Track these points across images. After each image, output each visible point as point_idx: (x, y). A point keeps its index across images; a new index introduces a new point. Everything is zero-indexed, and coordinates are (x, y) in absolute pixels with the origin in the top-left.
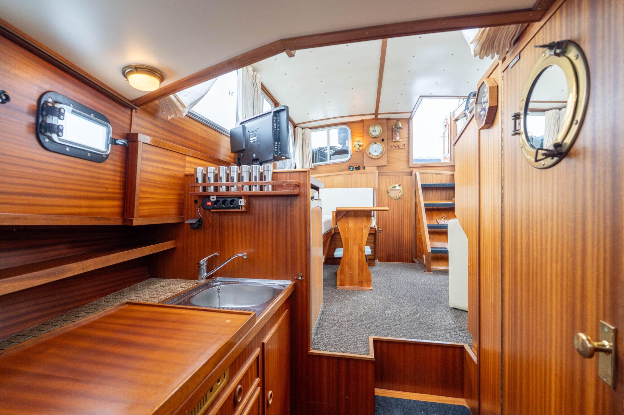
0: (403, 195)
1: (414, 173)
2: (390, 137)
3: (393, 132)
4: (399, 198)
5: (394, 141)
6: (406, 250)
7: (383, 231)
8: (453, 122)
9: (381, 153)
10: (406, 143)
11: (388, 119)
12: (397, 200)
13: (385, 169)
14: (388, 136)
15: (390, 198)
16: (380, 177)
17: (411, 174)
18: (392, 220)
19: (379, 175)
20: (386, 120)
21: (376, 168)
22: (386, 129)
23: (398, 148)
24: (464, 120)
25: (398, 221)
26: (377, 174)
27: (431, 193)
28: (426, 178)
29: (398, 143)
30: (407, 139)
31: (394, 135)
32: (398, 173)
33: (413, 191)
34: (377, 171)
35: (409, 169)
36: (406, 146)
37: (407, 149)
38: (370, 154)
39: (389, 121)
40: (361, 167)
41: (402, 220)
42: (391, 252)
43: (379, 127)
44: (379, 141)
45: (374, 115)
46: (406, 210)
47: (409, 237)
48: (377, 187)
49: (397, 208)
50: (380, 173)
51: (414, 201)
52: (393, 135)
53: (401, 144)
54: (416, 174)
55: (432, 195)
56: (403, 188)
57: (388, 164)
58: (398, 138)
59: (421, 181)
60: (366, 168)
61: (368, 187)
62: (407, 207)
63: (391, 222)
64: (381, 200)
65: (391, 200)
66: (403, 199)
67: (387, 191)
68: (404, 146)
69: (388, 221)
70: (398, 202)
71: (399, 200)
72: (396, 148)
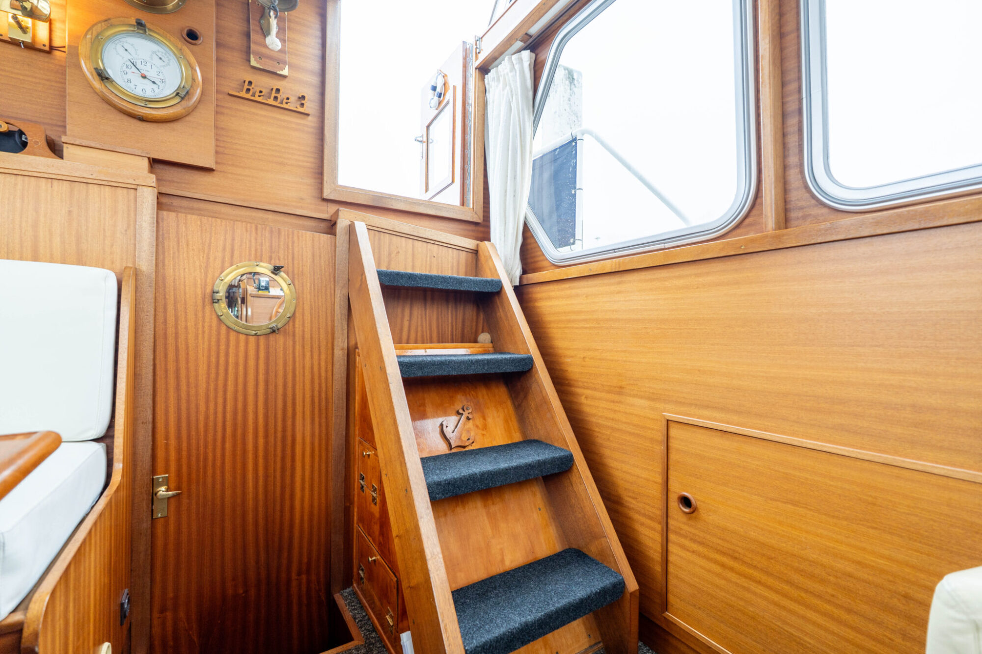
0: (293, 317)
1: (342, 223)
2: (236, 40)
3: (247, 19)
4: (273, 331)
5: (253, 63)
6: (305, 560)
7: (185, 501)
8: (472, 72)
9: (178, 94)
10: (311, 95)
12: (262, 340)
13: (200, 186)
14: (219, 28)
15: (224, 330)
16: (169, 217)
17: (330, 226)
18: (234, 435)
19: (160, 206)
23: (271, 101)
24: (521, 60)
25: (266, 436)
26: (148, 198)
27: (407, 312)
28: (390, 254)
29: (276, 84)
30: (315, 80)
31: (253, 36)
32: (270, 215)
33: (337, 300)
34: (152, 179)
35: (324, 206)
36: (310, 106)
37: (311, 122)
38: (103, 76)
40: (35, 138)
41: (284, 430)
42: (230, 592)
46: (308, 382)
47: (316, 504)
48: (146, 264)
49: (261, 377)
50: (173, 199)
51: (341, 344)
52: (248, 35)
53: (290, 90)
54: (351, 229)
55: (410, 320)
56: (293, 282)
57: (217, 163)
58: (273, 43)
59: (378, 263)
60: (67, 150)
61: (80, 261)
62: (312, 368)
63: (228, 445)
64: (176, 338)
65: (233, 335)
66: (294, 335)
67: (208, 290)
68: (302, 105)
69: (215, 440)
70: (267, 347)
71: (272, 337)
72: (260, 99)
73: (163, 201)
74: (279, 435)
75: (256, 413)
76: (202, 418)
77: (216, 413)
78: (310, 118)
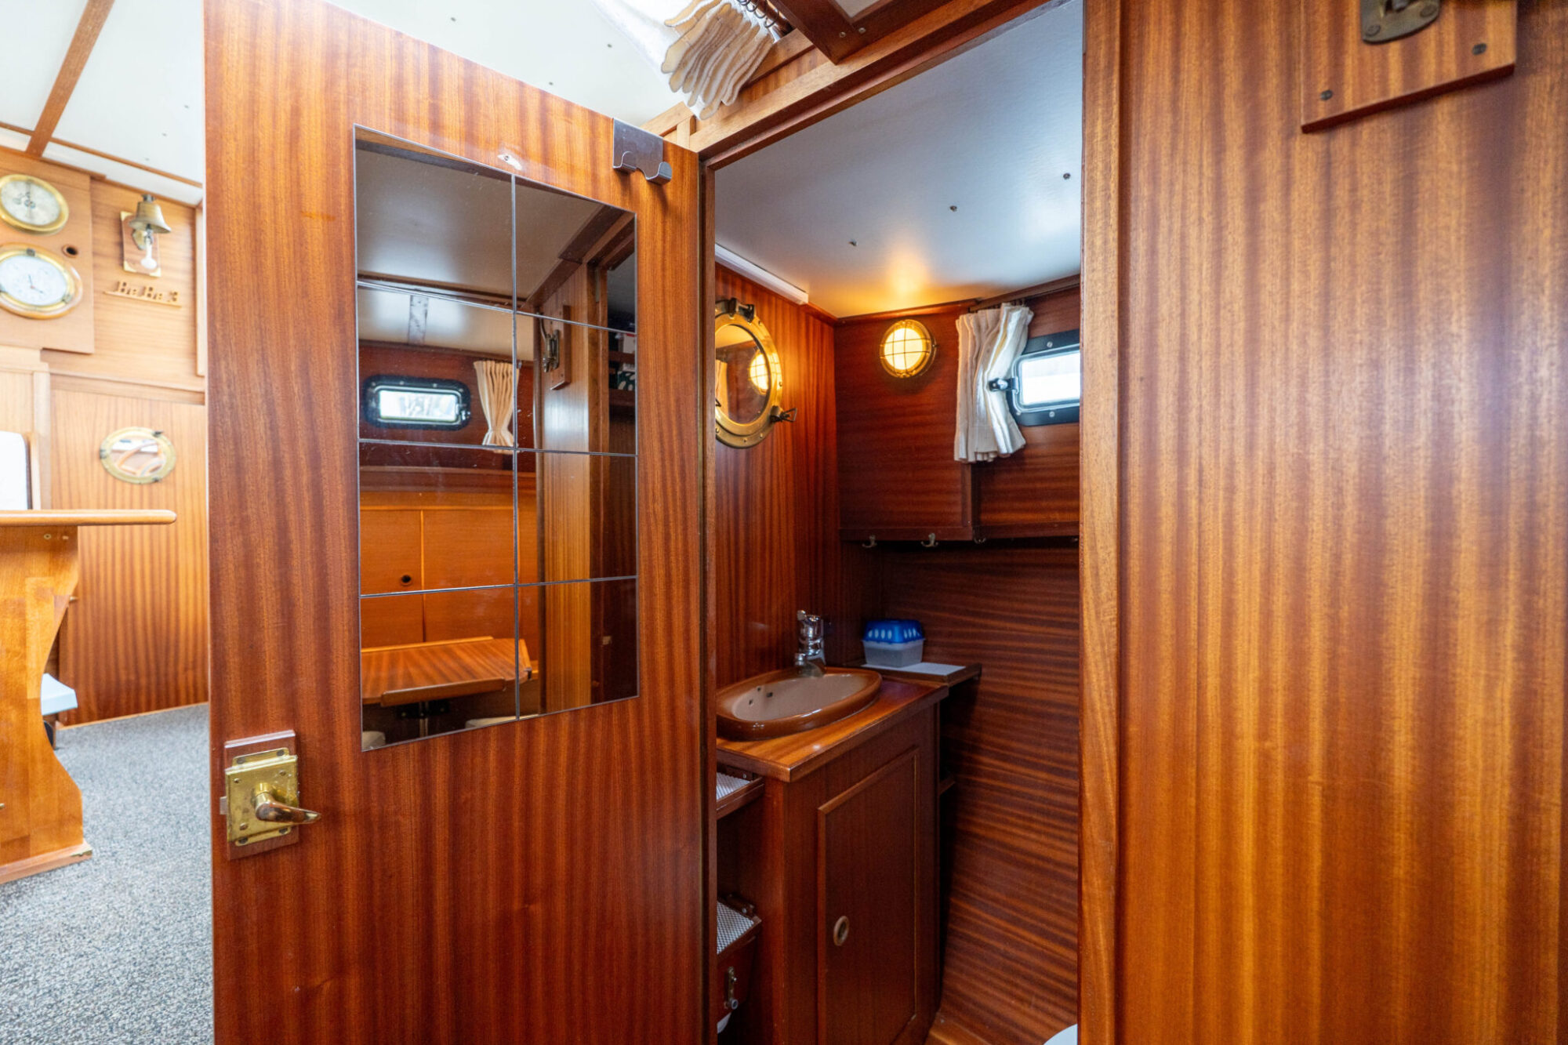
0: (173, 471)
2: (110, 249)
3: (121, 233)
4: (156, 482)
5: (127, 266)
6: (191, 659)
7: (81, 606)
9: (63, 300)
10: (182, 289)
11: (96, 179)
12: (146, 489)
13: (79, 368)
14: (95, 241)
15: (110, 479)
16: (60, 394)
18: (123, 560)
19: (54, 386)
20: (87, 179)
21: (37, 354)
22: (88, 212)
23: (145, 298)
25: (152, 561)
26: (43, 381)
29: (149, 283)
31: (126, 247)
32: (147, 389)
34: (45, 366)
36: (183, 300)
37: (184, 312)
39: (101, 187)
41: (168, 557)
42: (123, 678)
43: (52, 194)
44: (49, 252)
45: (28, 138)
48: (42, 427)
50: (59, 379)
52: (121, 245)
53: (162, 287)
56: (173, 442)
57: (96, 347)
58: (148, 262)
62: (192, 511)
63: (118, 567)
64: (69, 484)
65: (119, 484)
66: (175, 485)
67: (96, 449)
68: (175, 300)
69: (106, 563)
70: (151, 494)
71: (155, 487)
72: (135, 297)
73: (57, 380)
74: (164, 561)
75: (142, 543)
76: (94, 546)
77: (106, 541)
78: (182, 309)
